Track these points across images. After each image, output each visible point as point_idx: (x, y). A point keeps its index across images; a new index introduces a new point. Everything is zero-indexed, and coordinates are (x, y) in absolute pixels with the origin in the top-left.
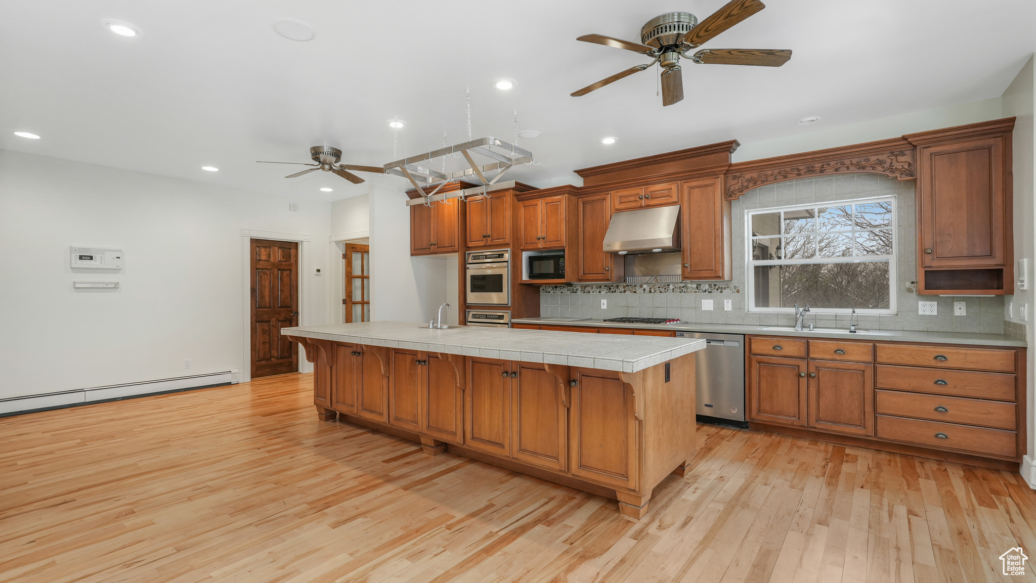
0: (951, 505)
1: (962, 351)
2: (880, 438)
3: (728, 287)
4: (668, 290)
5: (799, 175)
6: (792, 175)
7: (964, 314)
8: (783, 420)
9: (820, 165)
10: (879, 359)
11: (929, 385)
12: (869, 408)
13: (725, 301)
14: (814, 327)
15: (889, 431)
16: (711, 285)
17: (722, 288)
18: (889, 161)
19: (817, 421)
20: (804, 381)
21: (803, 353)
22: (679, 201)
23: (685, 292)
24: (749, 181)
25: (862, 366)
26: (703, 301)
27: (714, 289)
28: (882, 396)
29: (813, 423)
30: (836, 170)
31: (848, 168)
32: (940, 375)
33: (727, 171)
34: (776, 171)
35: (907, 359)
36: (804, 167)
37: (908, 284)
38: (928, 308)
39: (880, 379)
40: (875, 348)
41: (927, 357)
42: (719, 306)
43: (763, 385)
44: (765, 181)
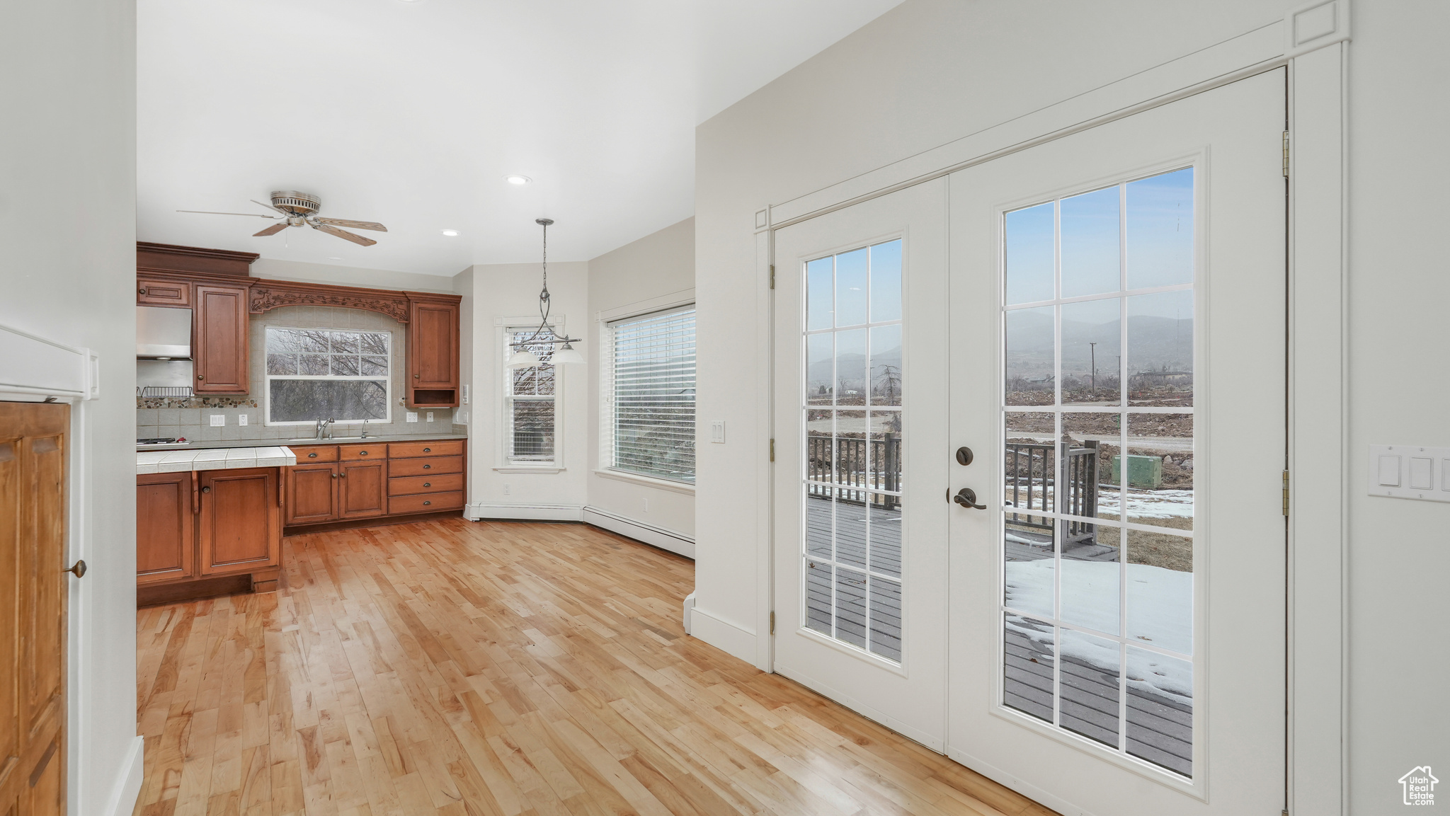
0: (443, 536)
1: (437, 444)
2: (391, 515)
3: (244, 402)
4: (161, 405)
5: (325, 303)
6: (317, 302)
7: (432, 421)
8: (319, 518)
9: (343, 298)
10: (391, 456)
11: (421, 470)
12: (384, 494)
13: (240, 416)
14: (333, 437)
15: (398, 507)
16: (222, 399)
17: (236, 403)
18: (392, 306)
19: (346, 512)
20: (335, 482)
21: (335, 458)
22: (191, 304)
23: (186, 407)
24: (275, 298)
25: (379, 463)
26: (212, 416)
27: (226, 403)
28: (393, 483)
29: (343, 515)
30: (355, 305)
31: (364, 305)
32: (427, 461)
33: (254, 284)
34: (305, 295)
35: (409, 454)
36: (329, 297)
37: (400, 400)
38: (412, 417)
39: (391, 470)
40: (388, 447)
41: (418, 450)
42: (232, 422)
43: (299, 490)
44: (292, 302)
